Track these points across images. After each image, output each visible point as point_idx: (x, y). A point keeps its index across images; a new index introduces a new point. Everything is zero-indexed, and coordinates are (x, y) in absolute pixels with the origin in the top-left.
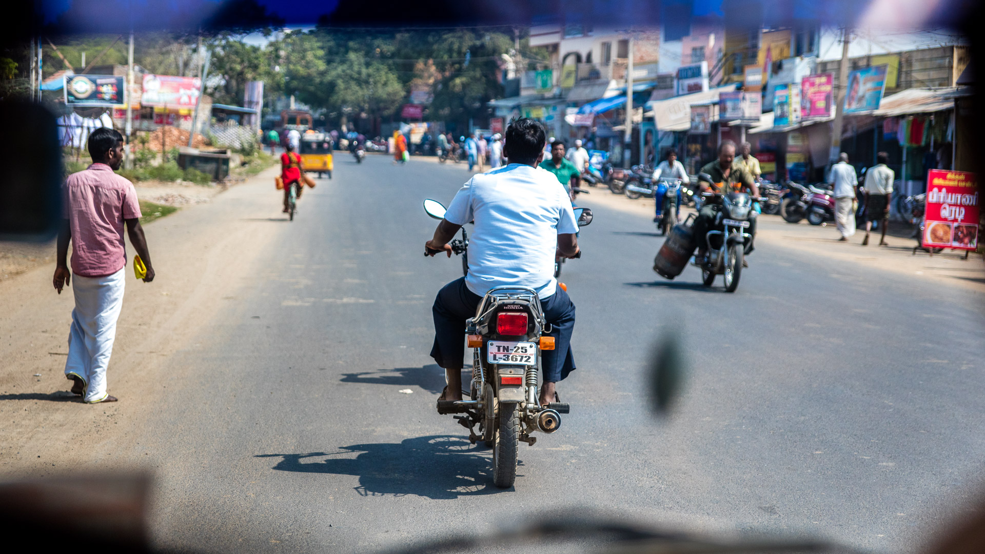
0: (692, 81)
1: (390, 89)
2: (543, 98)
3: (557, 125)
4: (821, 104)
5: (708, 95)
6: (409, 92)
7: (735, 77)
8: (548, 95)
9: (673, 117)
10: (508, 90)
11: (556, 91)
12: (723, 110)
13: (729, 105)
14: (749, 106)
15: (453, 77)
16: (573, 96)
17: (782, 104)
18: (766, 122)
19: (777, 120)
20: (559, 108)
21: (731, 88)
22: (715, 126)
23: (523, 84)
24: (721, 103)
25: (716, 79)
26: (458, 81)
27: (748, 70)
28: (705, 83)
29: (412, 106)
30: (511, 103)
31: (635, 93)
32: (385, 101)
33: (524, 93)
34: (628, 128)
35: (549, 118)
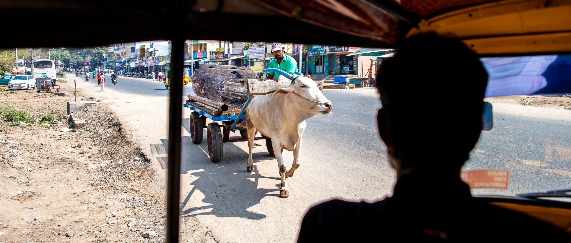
0: (135, 60)
1: (81, 60)
2: (111, 61)
3: (114, 66)
4: (152, 63)
5: (138, 62)
6: (85, 60)
7: (142, 59)
8: (112, 61)
9: (133, 65)
10: (105, 60)
11: (113, 60)
12: (140, 64)
13: (141, 63)
14: (143, 63)
15: (94, 58)
16: (116, 61)
17: (147, 63)
18: (146, 66)
19: (147, 65)
20: (114, 63)
21: (141, 61)
22: (139, 66)
23: (107, 59)
24: (140, 63)
25: (139, 59)
26: (95, 59)
27: (144, 58)
28: (137, 60)
29: (86, 63)
30: (105, 62)
31: (127, 61)
32: (80, 62)
33: (107, 60)
34: (126, 66)
35: (113, 65)
